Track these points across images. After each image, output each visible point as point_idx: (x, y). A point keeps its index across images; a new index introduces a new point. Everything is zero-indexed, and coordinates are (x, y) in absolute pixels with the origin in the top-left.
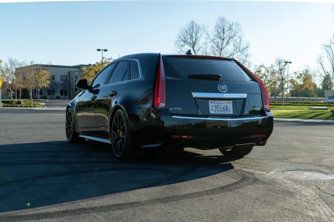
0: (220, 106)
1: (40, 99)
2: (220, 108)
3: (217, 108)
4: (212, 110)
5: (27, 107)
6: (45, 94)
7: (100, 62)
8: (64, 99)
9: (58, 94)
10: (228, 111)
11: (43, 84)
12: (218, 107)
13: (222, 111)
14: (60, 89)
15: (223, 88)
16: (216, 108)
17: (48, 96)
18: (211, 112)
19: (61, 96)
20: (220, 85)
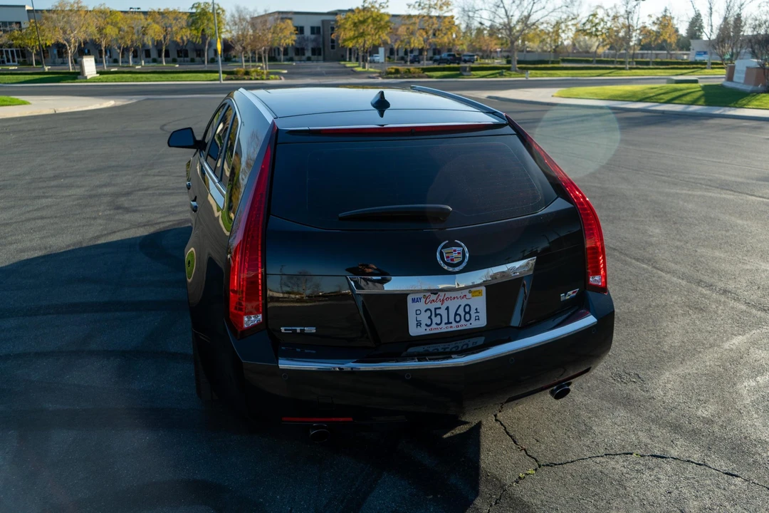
0: (444, 307)
1: (284, 61)
2: (443, 312)
3: (433, 317)
4: (419, 324)
5: (257, 79)
6: (291, 54)
7: (361, 7)
8: (318, 61)
9: (308, 54)
10: (472, 321)
11: (287, 41)
12: (438, 312)
13: (451, 323)
14: (310, 46)
15: (455, 255)
16: (430, 318)
17: (296, 58)
18: (414, 331)
19: (313, 57)
20: (443, 248)
